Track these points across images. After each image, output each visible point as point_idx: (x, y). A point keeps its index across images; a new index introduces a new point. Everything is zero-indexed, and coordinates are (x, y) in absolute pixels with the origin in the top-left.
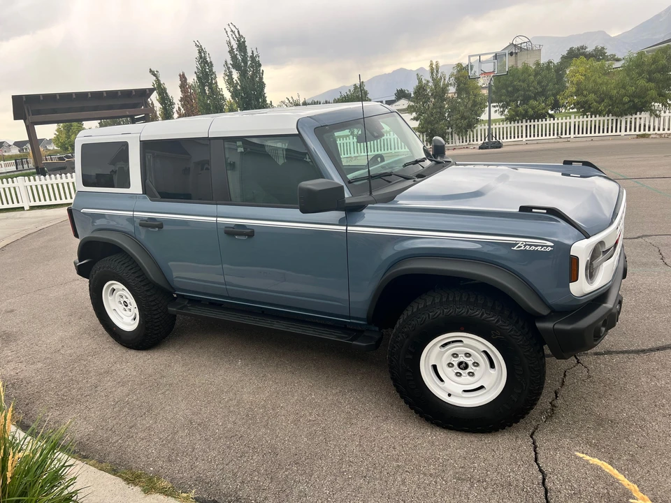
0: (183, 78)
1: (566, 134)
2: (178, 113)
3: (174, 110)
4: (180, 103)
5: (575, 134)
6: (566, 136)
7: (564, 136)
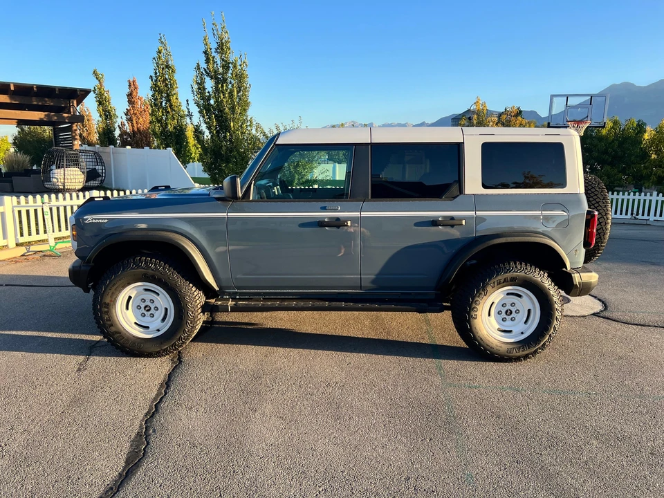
0: (132, 85)
1: (643, 215)
2: (120, 128)
3: (116, 125)
4: (124, 117)
5: (655, 215)
6: (643, 218)
7: (640, 217)
